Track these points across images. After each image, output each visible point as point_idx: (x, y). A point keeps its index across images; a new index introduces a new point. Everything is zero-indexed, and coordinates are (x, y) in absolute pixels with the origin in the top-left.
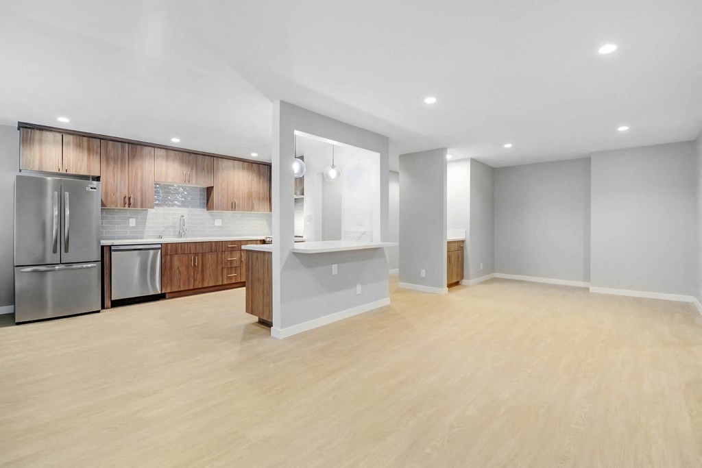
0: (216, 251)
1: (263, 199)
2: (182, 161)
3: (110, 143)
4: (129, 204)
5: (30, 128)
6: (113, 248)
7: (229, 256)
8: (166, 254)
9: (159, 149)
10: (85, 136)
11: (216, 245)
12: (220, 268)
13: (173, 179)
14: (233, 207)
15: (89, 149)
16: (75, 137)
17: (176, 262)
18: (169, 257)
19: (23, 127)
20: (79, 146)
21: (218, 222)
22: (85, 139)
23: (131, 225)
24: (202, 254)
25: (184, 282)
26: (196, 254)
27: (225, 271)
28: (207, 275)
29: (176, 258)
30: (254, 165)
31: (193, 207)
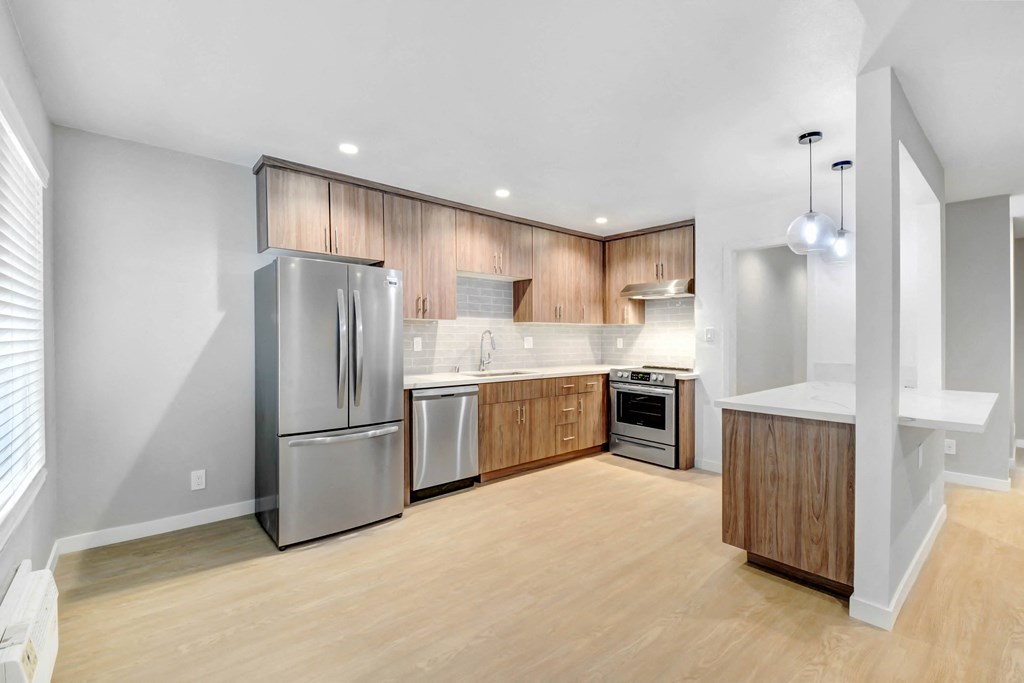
0: (548, 396)
1: (595, 301)
2: (493, 235)
3: (397, 198)
4: (424, 312)
5: (280, 168)
6: (415, 394)
7: (564, 404)
8: (485, 403)
9: (462, 213)
10: (359, 186)
11: (548, 385)
12: (552, 425)
13: (481, 266)
14: (557, 316)
15: (368, 211)
16: (347, 186)
17: (497, 420)
18: (487, 407)
19: (270, 166)
20: (352, 203)
21: (529, 343)
22: (361, 190)
23: (416, 350)
24: (530, 400)
25: (507, 452)
26: (522, 402)
27: (559, 429)
28: (536, 441)
29: (497, 408)
30: (583, 240)
31: (496, 316)
